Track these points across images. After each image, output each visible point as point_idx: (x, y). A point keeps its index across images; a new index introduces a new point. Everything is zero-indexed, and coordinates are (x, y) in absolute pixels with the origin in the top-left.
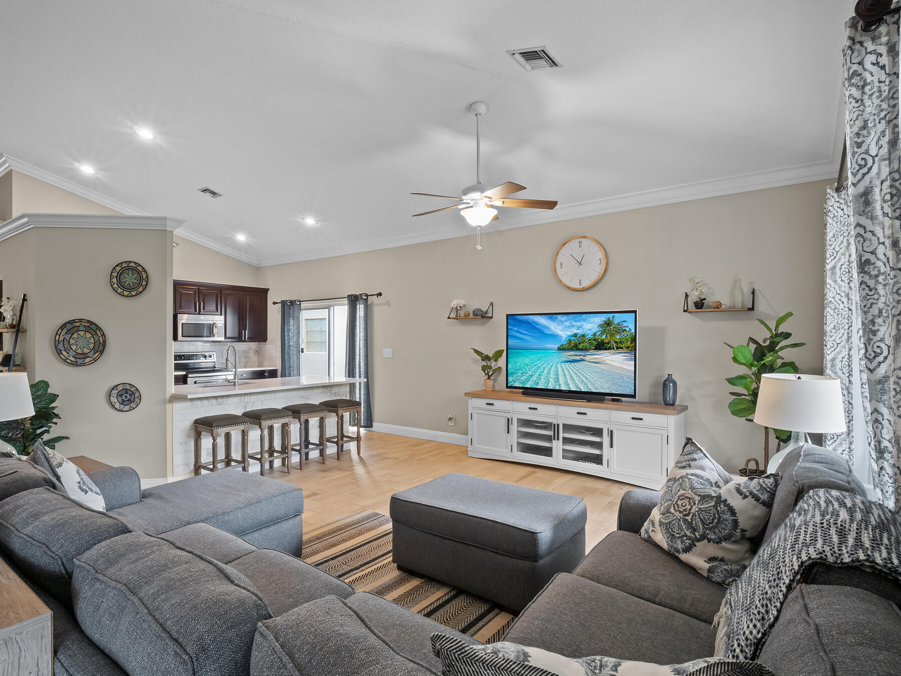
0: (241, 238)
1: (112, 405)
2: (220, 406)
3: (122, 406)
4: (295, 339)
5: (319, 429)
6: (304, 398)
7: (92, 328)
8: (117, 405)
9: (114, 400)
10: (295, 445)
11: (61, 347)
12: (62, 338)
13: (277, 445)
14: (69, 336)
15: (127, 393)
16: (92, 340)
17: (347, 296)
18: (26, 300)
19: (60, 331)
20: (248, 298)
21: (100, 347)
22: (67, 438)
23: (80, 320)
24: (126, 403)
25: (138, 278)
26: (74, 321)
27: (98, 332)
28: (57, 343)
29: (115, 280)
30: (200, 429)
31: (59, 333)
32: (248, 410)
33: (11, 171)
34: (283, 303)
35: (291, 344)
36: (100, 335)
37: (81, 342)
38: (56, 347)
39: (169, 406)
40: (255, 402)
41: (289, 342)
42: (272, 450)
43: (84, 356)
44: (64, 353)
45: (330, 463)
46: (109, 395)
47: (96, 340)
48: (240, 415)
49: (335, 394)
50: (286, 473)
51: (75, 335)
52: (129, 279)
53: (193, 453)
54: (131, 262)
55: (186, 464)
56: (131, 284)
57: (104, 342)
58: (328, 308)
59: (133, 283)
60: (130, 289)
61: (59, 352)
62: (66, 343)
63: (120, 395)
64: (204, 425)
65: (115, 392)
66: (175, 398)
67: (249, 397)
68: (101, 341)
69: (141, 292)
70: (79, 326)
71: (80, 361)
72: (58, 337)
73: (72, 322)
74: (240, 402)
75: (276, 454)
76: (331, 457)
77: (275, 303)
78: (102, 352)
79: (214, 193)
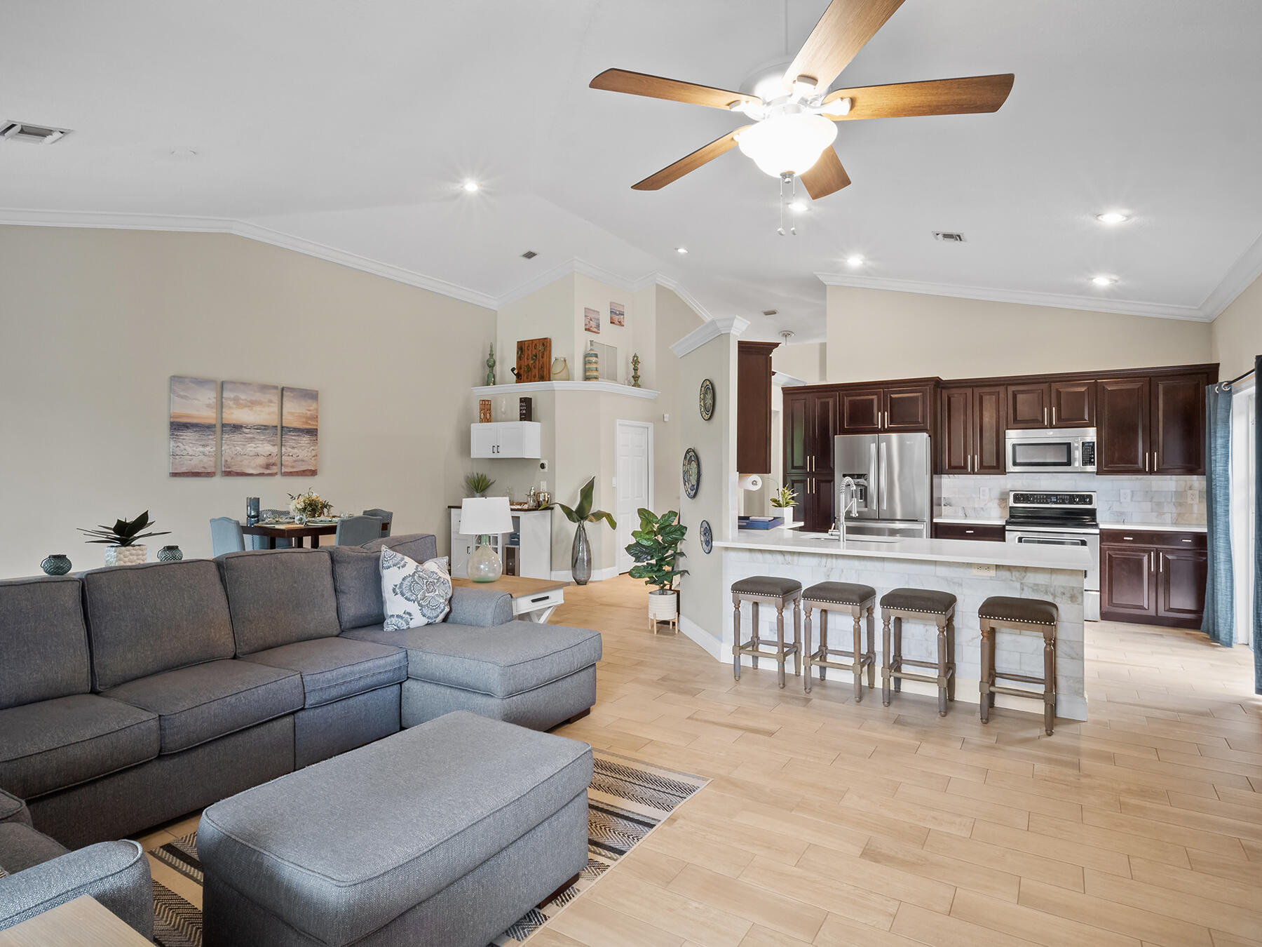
0: (1102, 281)
1: (702, 543)
3: (706, 547)
7: (695, 457)
8: (704, 545)
9: (702, 538)
12: (686, 469)
14: (689, 467)
15: (707, 532)
16: (696, 471)
19: (685, 461)
21: (698, 479)
23: (691, 450)
24: (707, 543)
28: (684, 473)
29: (702, 403)
36: (698, 465)
37: (693, 473)
38: (684, 478)
40: (845, 571)
43: (693, 488)
46: (701, 532)
52: (708, 400)
61: (685, 484)
62: (688, 473)
63: (704, 534)
65: (702, 529)
67: (834, 560)
68: (699, 472)
69: (712, 414)
70: (692, 456)
71: (691, 494)
72: (684, 467)
73: (688, 452)
74: (820, 565)
78: (699, 484)
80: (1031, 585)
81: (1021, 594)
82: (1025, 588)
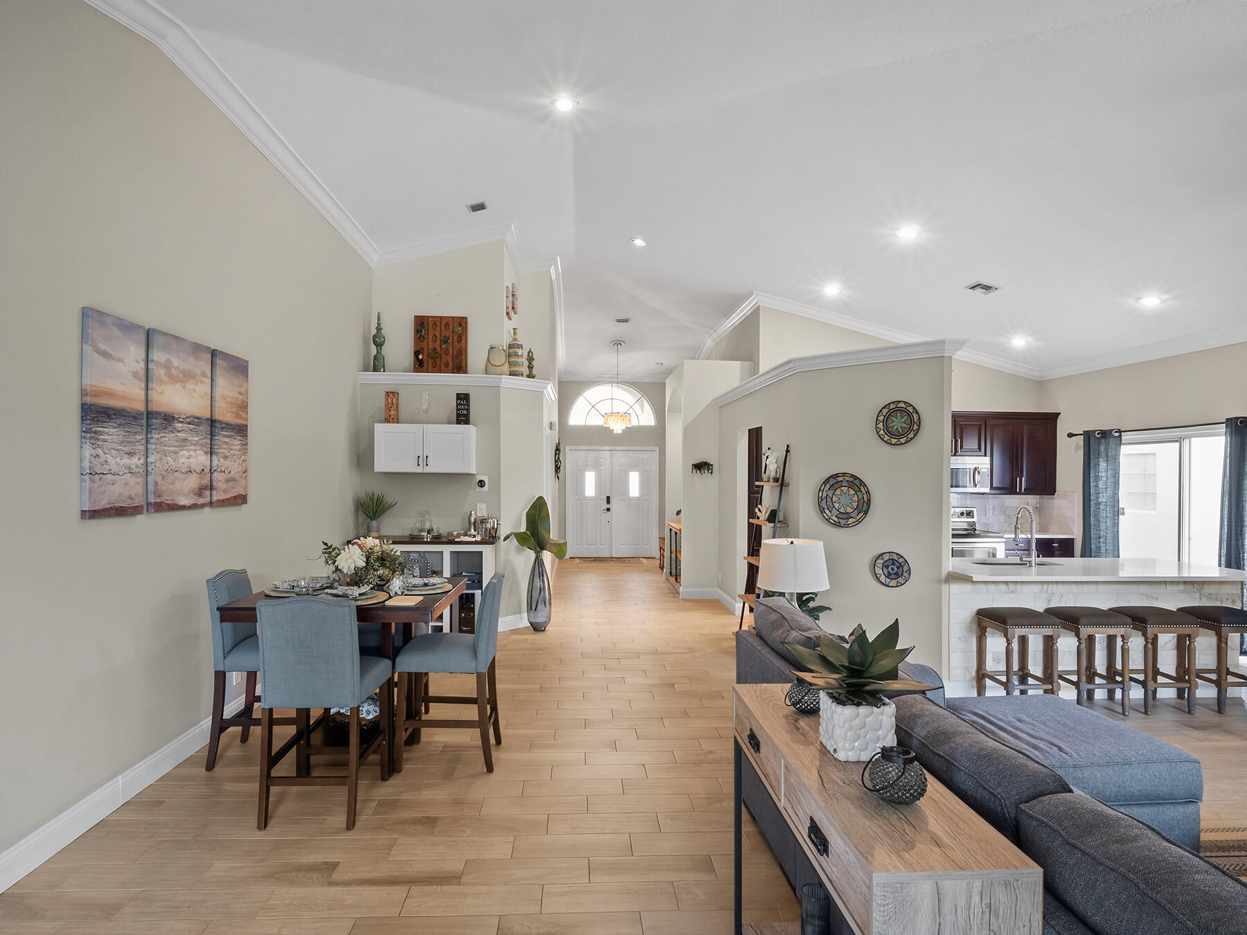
0: (1019, 342)
1: (877, 577)
2: (1013, 594)
3: (888, 580)
4: (1110, 492)
5: (1175, 652)
6: (1147, 596)
7: (856, 483)
8: (883, 578)
9: (879, 571)
10: (1137, 671)
11: (824, 504)
12: (825, 495)
13: (1100, 665)
14: (830, 493)
15: (893, 564)
16: (855, 498)
17: (1224, 421)
18: (789, 451)
19: (823, 486)
20: (1026, 428)
21: (864, 507)
22: (829, 609)
23: (844, 474)
24: (893, 576)
25: (909, 421)
26: (836, 476)
27: (862, 489)
28: (820, 499)
29: (881, 426)
30: (985, 624)
31: (822, 488)
32: (1053, 605)
33: (758, 308)
34: (1088, 435)
35: (1100, 500)
36: (864, 492)
37: (844, 500)
38: (819, 505)
39: (945, 587)
40: (1064, 595)
41: (1097, 498)
42: (1092, 671)
43: (847, 516)
44: (827, 511)
45: (1202, 715)
46: (874, 565)
47: (860, 498)
48: (1041, 610)
49: (1209, 596)
50: (1119, 713)
51: (838, 492)
52: (898, 423)
53: (975, 654)
54: (900, 402)
55: (966, 667)
56: (900, 429)
57: (869, 500)
58: (1179, 440)
59: (902, 428)
60: (898, 435)
61: (822, 511)
62: (829, 500)
63: (885, 566)
64: (990, 619)
65: (880, 561)
66: (954, 578)
67: (1055, 586)
68: (866, 500)
69: (912, 439)
70: (842, 481)
71: (843, 522)
72: (821, 492)
73: (835, 476)
74: (1041, 592)
75: (1098, 680)
76: (1205, 704)
77: (1070, 435)
78: (866, 512)
79: (987, 288)
80: (1206, 595)
81: (1200, 602)
82: (1203, 597)
